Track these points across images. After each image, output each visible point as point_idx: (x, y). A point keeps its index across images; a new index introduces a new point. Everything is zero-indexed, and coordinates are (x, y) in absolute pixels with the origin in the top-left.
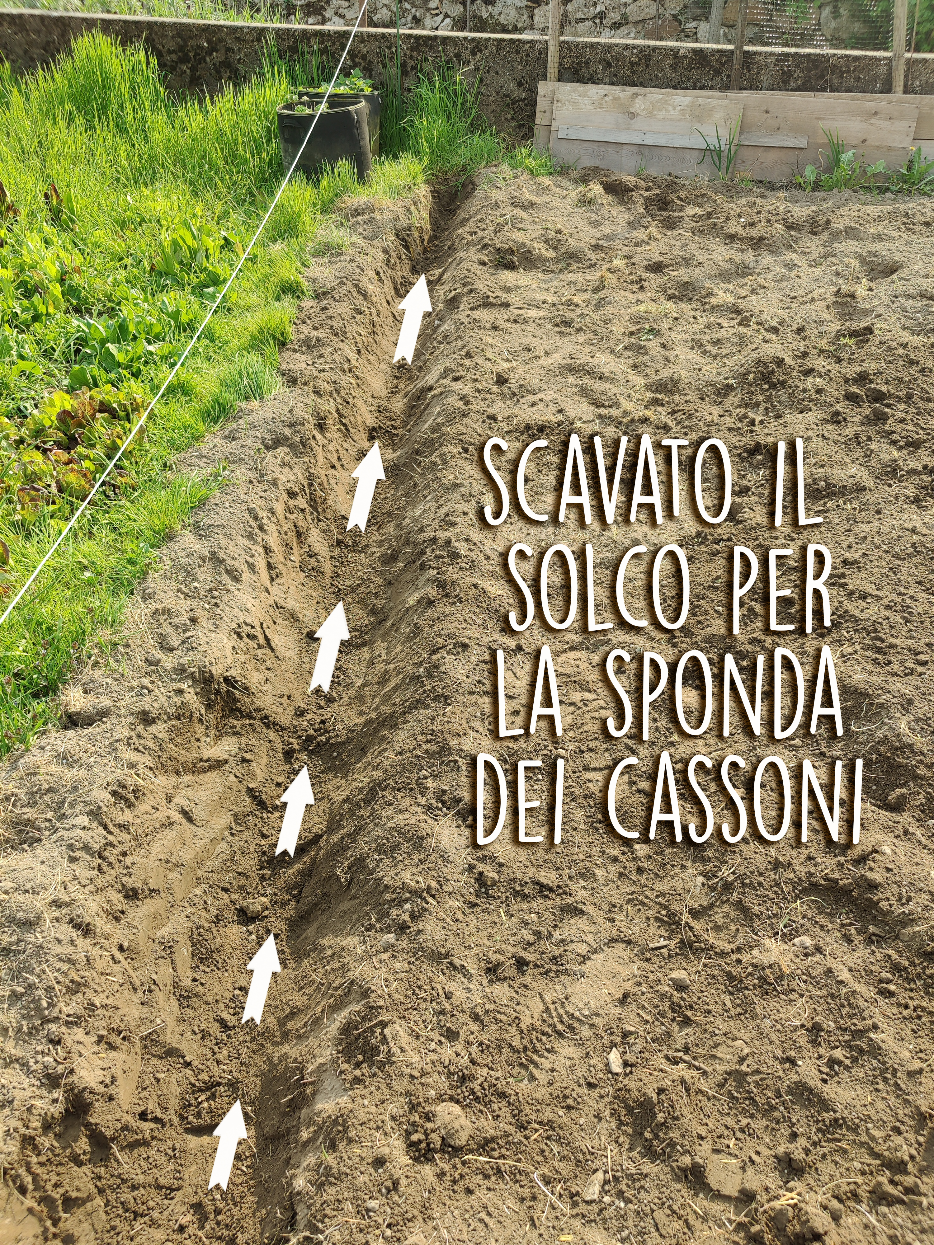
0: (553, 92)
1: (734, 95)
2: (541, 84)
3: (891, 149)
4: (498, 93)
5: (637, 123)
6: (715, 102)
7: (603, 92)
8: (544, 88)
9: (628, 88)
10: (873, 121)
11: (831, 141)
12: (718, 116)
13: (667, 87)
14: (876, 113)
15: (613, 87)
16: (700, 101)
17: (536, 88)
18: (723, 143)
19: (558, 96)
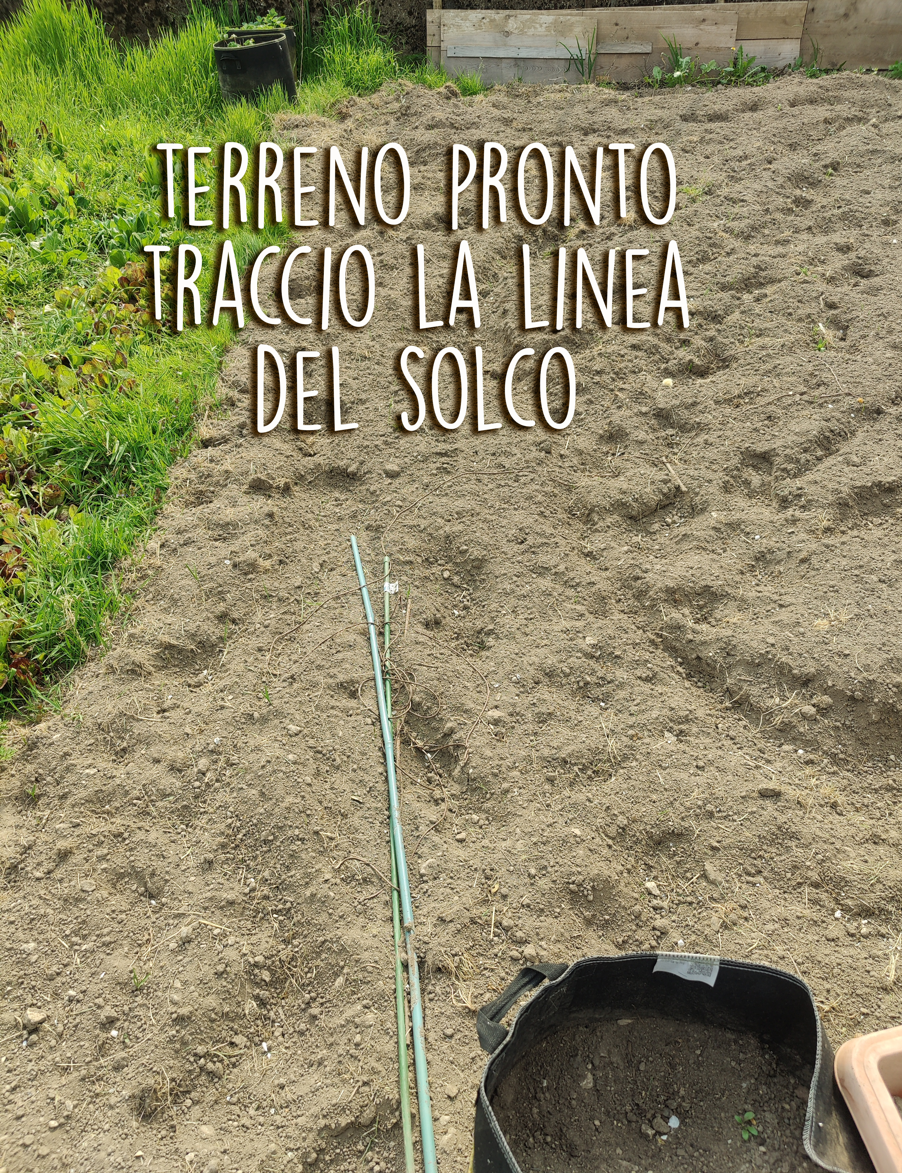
0: (440, 18)
1: (588, 12)
2: (429, 12)
3: (719, 49)
4: (391, 21)
5: (512, 40)
6: (574, 19)
7: (480, 16)
8: (431, 15)
9: (501, 11)
10: (702, 27)
11: (670, 45)
12: (578, 30)
13: (533, 8)
14: (704, 20)
15: (489, 11)
16: (562, 18)
17: (425, 16)
18: (583, 52)
19: (444, 21)
